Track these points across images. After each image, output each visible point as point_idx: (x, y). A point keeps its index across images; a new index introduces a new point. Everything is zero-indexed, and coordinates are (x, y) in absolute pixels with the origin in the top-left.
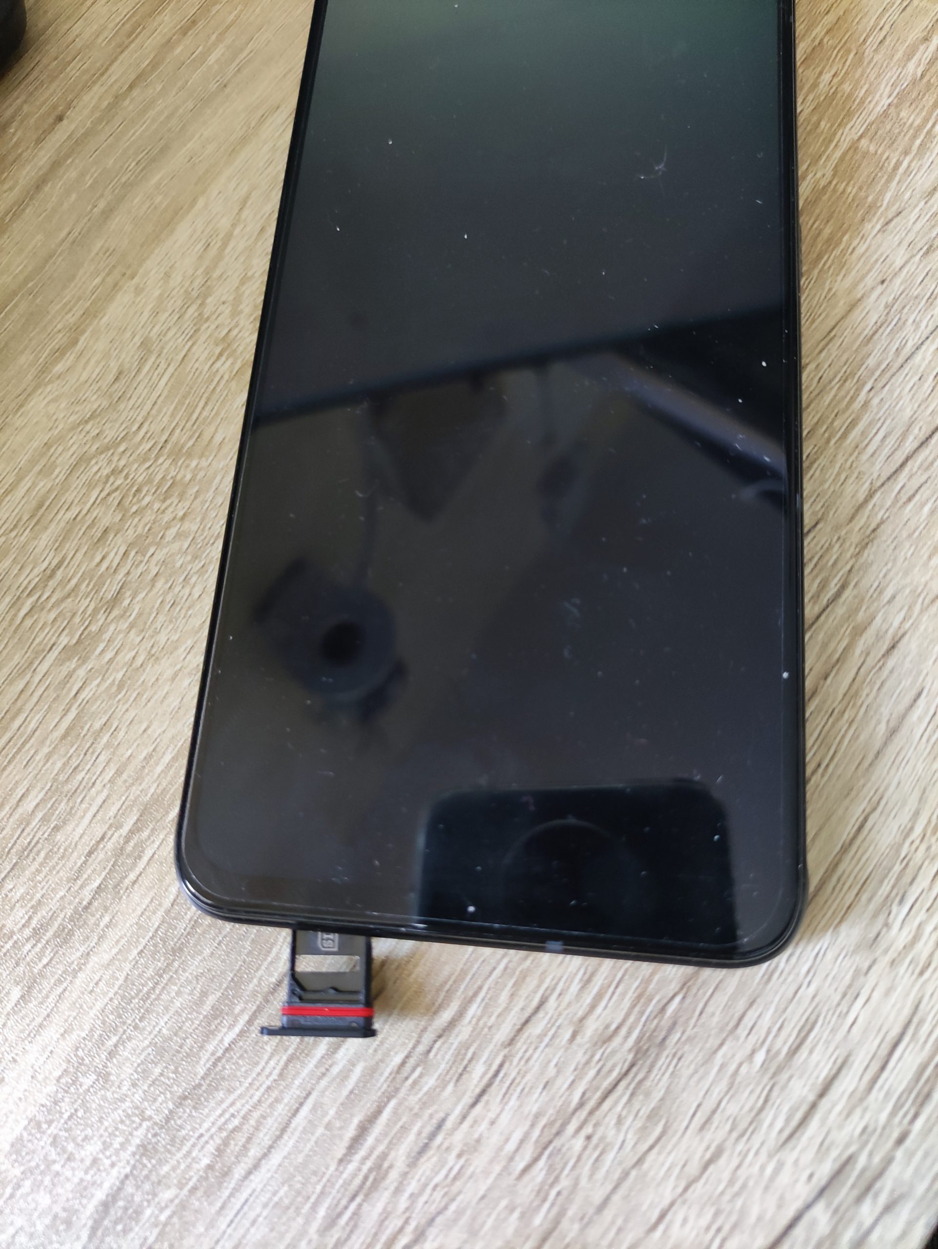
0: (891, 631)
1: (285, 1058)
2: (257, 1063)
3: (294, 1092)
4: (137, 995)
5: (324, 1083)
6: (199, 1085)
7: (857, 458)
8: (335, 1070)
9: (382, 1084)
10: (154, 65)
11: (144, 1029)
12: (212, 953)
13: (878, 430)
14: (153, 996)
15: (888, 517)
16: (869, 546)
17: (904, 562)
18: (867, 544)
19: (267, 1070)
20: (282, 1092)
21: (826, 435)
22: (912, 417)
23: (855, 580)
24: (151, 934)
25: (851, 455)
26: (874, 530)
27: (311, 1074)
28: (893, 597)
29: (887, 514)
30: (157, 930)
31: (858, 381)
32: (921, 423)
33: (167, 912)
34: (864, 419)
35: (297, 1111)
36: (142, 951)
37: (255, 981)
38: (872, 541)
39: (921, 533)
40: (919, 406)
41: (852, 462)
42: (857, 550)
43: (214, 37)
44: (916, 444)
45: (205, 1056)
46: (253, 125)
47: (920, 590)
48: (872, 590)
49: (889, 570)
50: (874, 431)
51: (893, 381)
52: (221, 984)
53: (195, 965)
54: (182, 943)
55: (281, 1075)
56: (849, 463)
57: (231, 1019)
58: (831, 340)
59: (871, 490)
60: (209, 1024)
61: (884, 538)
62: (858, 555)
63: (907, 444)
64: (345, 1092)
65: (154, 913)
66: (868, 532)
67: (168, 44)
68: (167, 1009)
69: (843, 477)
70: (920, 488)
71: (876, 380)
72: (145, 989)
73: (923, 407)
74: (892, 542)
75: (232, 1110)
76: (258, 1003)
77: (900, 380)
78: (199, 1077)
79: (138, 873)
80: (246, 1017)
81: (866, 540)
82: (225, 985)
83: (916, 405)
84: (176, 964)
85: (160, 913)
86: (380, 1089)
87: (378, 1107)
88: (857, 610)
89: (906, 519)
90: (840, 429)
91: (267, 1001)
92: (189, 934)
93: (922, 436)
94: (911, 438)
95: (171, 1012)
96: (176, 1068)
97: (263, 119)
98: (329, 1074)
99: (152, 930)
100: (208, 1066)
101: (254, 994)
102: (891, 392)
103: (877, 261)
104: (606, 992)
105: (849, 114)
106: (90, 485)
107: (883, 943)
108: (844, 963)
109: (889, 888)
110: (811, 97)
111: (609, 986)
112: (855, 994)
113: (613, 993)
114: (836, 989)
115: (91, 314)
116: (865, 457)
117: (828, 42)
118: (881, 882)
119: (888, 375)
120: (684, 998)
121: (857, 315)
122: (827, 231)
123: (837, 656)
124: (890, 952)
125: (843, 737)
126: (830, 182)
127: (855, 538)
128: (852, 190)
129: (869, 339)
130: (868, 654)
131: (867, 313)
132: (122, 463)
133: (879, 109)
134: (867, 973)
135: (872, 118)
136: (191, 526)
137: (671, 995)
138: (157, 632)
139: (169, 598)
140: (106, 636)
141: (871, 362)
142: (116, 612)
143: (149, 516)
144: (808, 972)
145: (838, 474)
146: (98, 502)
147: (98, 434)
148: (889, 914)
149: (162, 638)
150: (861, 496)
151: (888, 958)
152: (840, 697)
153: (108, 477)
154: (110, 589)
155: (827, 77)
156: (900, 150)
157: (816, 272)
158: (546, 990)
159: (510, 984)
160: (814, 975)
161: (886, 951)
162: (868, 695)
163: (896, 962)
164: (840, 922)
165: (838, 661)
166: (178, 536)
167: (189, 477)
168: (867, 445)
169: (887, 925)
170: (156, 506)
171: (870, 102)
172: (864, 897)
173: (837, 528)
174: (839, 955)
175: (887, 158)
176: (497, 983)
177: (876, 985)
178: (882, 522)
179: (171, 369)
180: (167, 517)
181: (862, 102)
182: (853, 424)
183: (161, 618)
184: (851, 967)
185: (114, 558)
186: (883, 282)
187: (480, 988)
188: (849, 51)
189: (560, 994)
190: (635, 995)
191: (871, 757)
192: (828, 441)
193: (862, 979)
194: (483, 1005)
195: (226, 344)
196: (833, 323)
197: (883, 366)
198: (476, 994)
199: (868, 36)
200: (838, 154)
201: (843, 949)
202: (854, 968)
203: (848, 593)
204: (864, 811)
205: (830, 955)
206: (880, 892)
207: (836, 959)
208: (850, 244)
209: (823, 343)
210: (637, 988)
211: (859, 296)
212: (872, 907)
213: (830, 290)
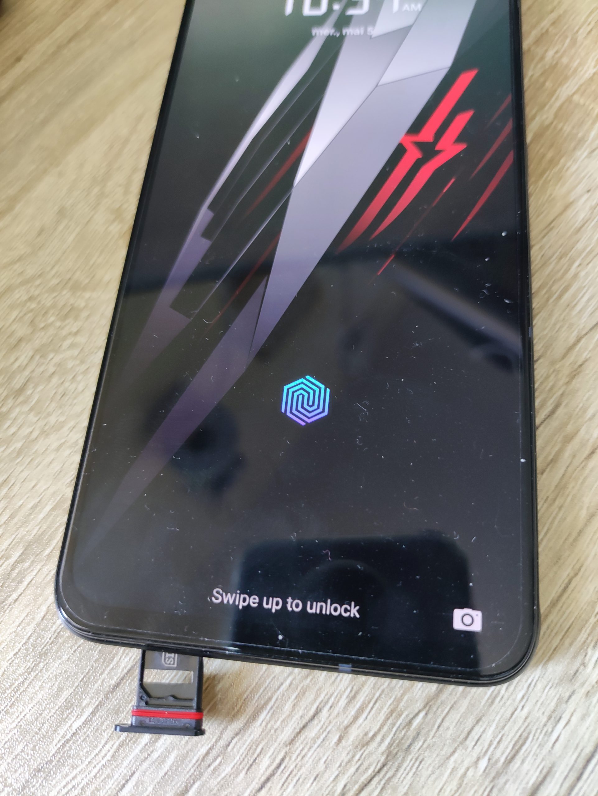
0: (592, 441)
1: (117, 744)
2: (96, 746)
3: (123, 770)
4: (10, 686)
5: (145, 765)
6: (51, 761)
7: (568, 312)
8: (155, 755)
9: (190, 770)
11: (13, 714)
12: (69, 659)
13: (584, 294)
14: (22, 689)
15: (590, 357)
16: (576, 377)
18: (575, 375)
19: (103, 754)
20: (113, 770)
21: (546, 296)
23: (565, 402)
24: (24, 641)
25: (564, 311)
26: (580, 366)
27: (137, 758)
28: (593, 416)
29: (590, 355)
30: (29, 638)
31: (569, 260)
33: (38, 625)
34: (574, 286)
35: (124, 786)
36: (17, 653)
37: (99, 682)
38: (578, 373)
41: (565, 316)
42: (567, 380)
43: (129, 11)
45: (57, 737)
48: (578, 410)
49: (591, 396)
50: (581, 295)
52: (74, 683)
53: (55, 667)
54: (47, 649)
55: (113, 756)
56: (562, 317)
57: (79, 711)
58: (550, 230)
59: (577, 336)
60: (63, 713)
61: (587, 372)
62: (568, 383)
64: (161, 774)
65: (28, 624)
66: (576, 366)
67: (97, 15)
68: (31, 699)
69: (558, 326)
71: (583, 259)
72: (17, 683)
74: (593, 375)
75: (73, 783)
76: (100, 699)
78: (51, 755)
79: (19, 593)
80: (90, 710)
81: (574, 373)
82: (76, 684)
84: (41, 665)
85: (33, 625)
86: (188, 772)
87: (186, 787)
88: (567, 424)
90: (556, 293)
91: (107, 698)
92: (52, 642)
95: (35, 702)
96: (35, 746)
98: (150, 759)
99: (26, 637)
100: (58, 746)
101: (98, 692)
102: (594, 268)
103: (584, 177)
104: (367, 707)
105: (566, 78)
106: (12, 307)
107: (580, 678)
108: (550, 693)
109: (585, 636)
110: (539, 66)
111: (369, 703)
112: (558, 717)
113: (372, 708)
114: (543, 713)
115: (26, 189)
116: (575, 312)
117: (552, 30)
118: (580, 631)
119: (591, 256)
120: (426, 714)
121: (570, 213)
122: (549, 155)
123: (551, 457)
124: (585, 686)
125: (555, 518)
126: (552, 123)
127: (566, 371)
128: (567, 128)
129: (579, 230)
130: (574, 456)
131: (577, 212)
132: (37, 293)
133: (587, 76)
134: (567, 702)
135: (582, 81)
136: (81, 339)
137: (416, 711)
138: (49, 415)
139: (61, 390)
141: (580, 246)
142: (21, 399)
143: (51, 331)
144: (523, 698)
145: (555, 324)
146: (17, 319)
147: (22, 272)
148: (586, 656)
149: (52, 419)
150: (572, 340)
151: (583, 691)
152: (553, 488)
153: (26, 301)
155: (551, 53)
157: (541, 182)
158: (320, 704)
159: (294, 697)
160: (527, 700)
161: (583, 684)
162: (573, 487)
163: (590, 694)
164: (548, 661)
165: (552, 461)
166: (72, 346)
167: (83, 304)
168: (576, 304)
169: (584, 664)
170: (58, 324)
171: (581, 71)
172: (567, 642)
173: (553, 363)
174: (546, 686)
175: (593, 108)
176: (283, 695)
177: (575, 711)
178: (586, 361)
179: (78, 230)
180: (64, 332)
181: (576, 70)
182: (566, 289)
183: (53, 405)
184: (555, 696)
185: (23, 360)
186: (588, 191)
187: (270, 699)
188: (566, 37)
189: (331, 707)
190: (389, 709)
191: (574, 534)
192: (548, 300)
193: (564, 705)
194: (271, 712)
195: (118, 213)
196: (552, 218)
197: (588, 250)
198: (266, 703)
199: (580, 28)
200: (558, 104)
201: (549, 682)
202: (558, 696)
203: (560, 412)
204: (568, 575)
205: (540, 686)
206: (579, 639)
207: (544, 689)
208: (565, 165)
209: (545, 231)
210: (390, 705)
211: (571, 200)
212: (572, 650)
213: (551, 195)
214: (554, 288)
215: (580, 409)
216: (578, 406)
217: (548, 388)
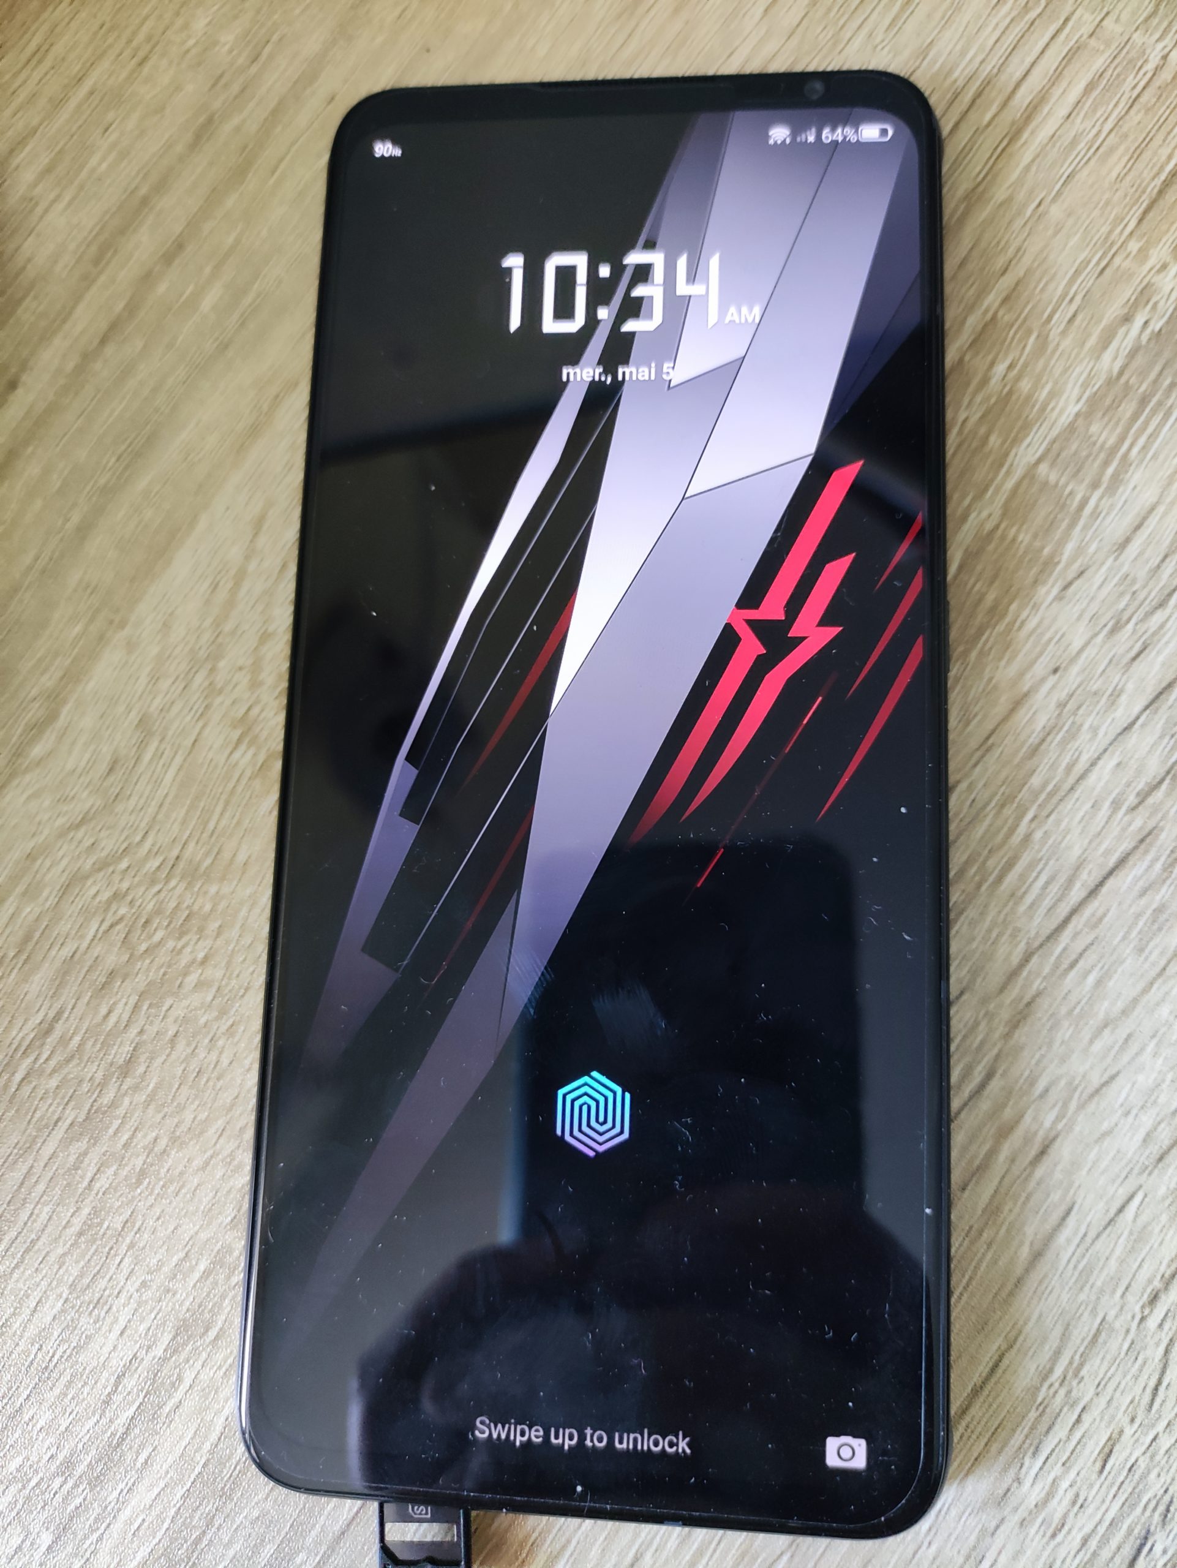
0: (1041, 1133)
7: (1012, 909)
10: (132, 308)
13: (1039, 873)
15: (1045, 988)
16: (1021, 1024)
17: (1061, 1045)
18: (1019, 1021)
21: (977, 878)
22: (1080, 857)
23: (1003, 1068)
25: (1005, 905)
26: (1029, 1004)
28: (1047, 1090)
29: (1044, 984)
31: (1018, 807)
32: (1091, 866)
34: (1023, 858)
38: (1025, 1018)
39: (1082, 1009)
40: (1090, 842)
41: (1007, 915)
42: (1007, 1029)
43: (208, 270)
44: (1083, 894)
46: (265, 408)
47: (1077, 1082)
48: (1022, 1081)
49: (1043, 1056)
50: (1034, 874)
51: (1060, 807)
56: (1002, 916)
58: (988, 750)
59: (1026, 951)
61: (1039, 1015)
62: (1007, 1036)
63: (1072, 893)
66: (1021, 1006)
67: (147, 279)
69: (994, 935)
70: (1085, 950)
71: (1040, 805)
73: (1094, 845)
74: (1048, 1020)
77: (1069, 807)
81: (1019, 1017)
83: (1087, 841)
88: (1004, 1105)
89: (1066, 991)
90: (992, 872)
93: (1092, 882)
94: (1078, 885)
97: (277, 399)
102: (1058, 822)
103: (1050, 640)
104: (707, 1548)
105: (1026, 427)
106: (87, 913)
107: (1013, 1501)
108: (968, 1523)
109: (1022, 1437)
110: (979, 398)
111: (710, 1543)
112: (980, 1557)
113: (715, 1551)
114: (959, 1552)
115: (72, 676)
116: (1022, 908)
117: (1005, 317)
118: (1014, 1431)
119: (1054, 800)
120: (792, 1556)
121: (1022, 716)
122: (990, 597)
123: (977, 1162)
124: (1020, 1511)
125: (981, 1261)
126: (997, 527)
127: (1005, 1014)
128: (1024, 538)
129: (1035, 750)
130: (1013, 1161)
131: (1035, 713)
132: (125, 885)
133: (1065, 420)
134: (993, 1534)
135: (1055, 432)
136: (214, 972)
137: (778, 1552)
140: (121, 1111)
141: (1036, 781)
142: (129, 1082)
143: (162, 956)
144: (930, 1529)
145: (989, 931)
146: (99, 936)
147: (93, 844)
148: (1021, 1467)
150: (1015, 960)
151: (1017, 1518)
152: (980, 1212)
153: (109, 902)
154: (121, 1051)
155: (1000, 368)
156: (1087, 481)
157: (974, 655)
158: (640, 1546)
159: (602, 1538)
160: (936, 1534)
161: (1016, 1509)
162: (1011, 1211)
163: (1025, 1523)
164: (967, 1475)
165: (978, 1168)
166: (200, 985)
167: (208, 907)
168: (1025, 893)
169: (1018, 1480)
170: (171, 944)
171: (1053, 409)
172: (994, 1448)
173: (985, 1000)
174: (963, 1513)
175: (1071, 493)
176: (587, 1536)
177: (1004, 1547)
178: (1039, 994)
179: (179, 760)
180: (185, 959)
181: (1043, 409)
182: (1010, 865)
184: (976, 1526)
185: (122, 1011)
186: (1055, 671)
187: (569, 1541)
188: (1029, 332)
189: (656, 1550)
190: (740, 1551)
191: (1009, 1286)
192: (979, 886)
193: (988, 1540)
194: (571, 1561)
195: (245, 727)
196: (991, 727)
197: (1050, 788)
198: (564, 1548)
199: (1054, 312)
200: (1010, 484)
201: (968, 1506)
202: (980, 1526)
203: (995, 1084)
204: (999, 1348)
205: (954, 1512)
206: (1012, 1442)
207: (961, 1518)
208: (1019, 616)
209: (979, 754)
210: (741, 1544)
211: (1025, 689)
212: (1002, 1459)
213: (990, 679)
214: (990, 863)
215: (1025, 1080)
216: (1022, 1075)
217: (975, 1045)
